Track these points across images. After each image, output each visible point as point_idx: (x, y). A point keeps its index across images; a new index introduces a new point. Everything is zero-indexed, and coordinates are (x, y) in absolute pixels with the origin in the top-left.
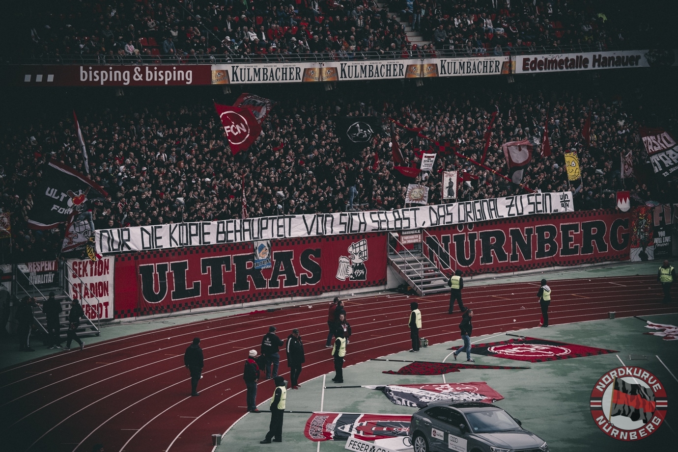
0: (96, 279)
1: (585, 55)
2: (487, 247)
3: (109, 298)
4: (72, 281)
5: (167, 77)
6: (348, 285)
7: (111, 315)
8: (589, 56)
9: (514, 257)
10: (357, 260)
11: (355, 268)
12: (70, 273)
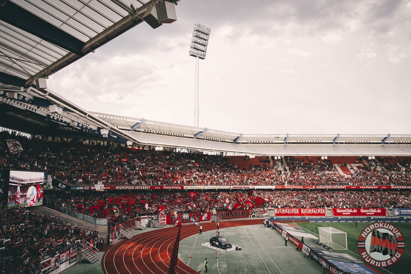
0: (163, 218)
1: (242, 186)
2: (227, 215)
3: (166, 221)
4: (160, 219)
5: (177, 188)
6: (204, 220)
7: (166, 224)
8: (243, 186)
9: (231, 217)
10: (206, 217)
11: (205, 218)
12: (160, 217)
